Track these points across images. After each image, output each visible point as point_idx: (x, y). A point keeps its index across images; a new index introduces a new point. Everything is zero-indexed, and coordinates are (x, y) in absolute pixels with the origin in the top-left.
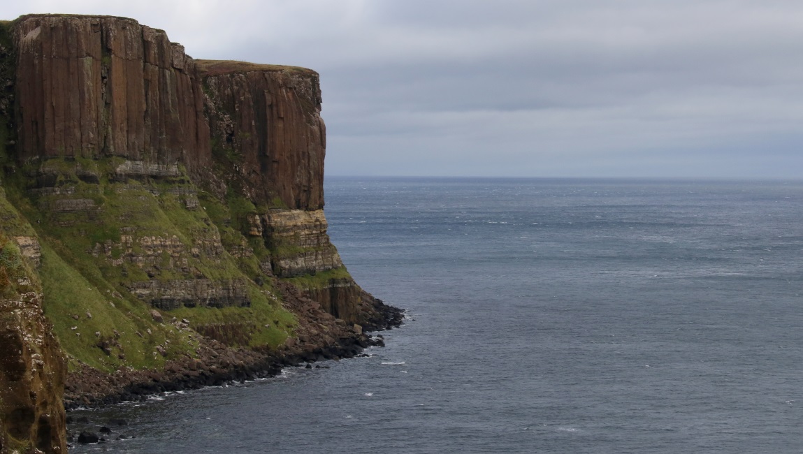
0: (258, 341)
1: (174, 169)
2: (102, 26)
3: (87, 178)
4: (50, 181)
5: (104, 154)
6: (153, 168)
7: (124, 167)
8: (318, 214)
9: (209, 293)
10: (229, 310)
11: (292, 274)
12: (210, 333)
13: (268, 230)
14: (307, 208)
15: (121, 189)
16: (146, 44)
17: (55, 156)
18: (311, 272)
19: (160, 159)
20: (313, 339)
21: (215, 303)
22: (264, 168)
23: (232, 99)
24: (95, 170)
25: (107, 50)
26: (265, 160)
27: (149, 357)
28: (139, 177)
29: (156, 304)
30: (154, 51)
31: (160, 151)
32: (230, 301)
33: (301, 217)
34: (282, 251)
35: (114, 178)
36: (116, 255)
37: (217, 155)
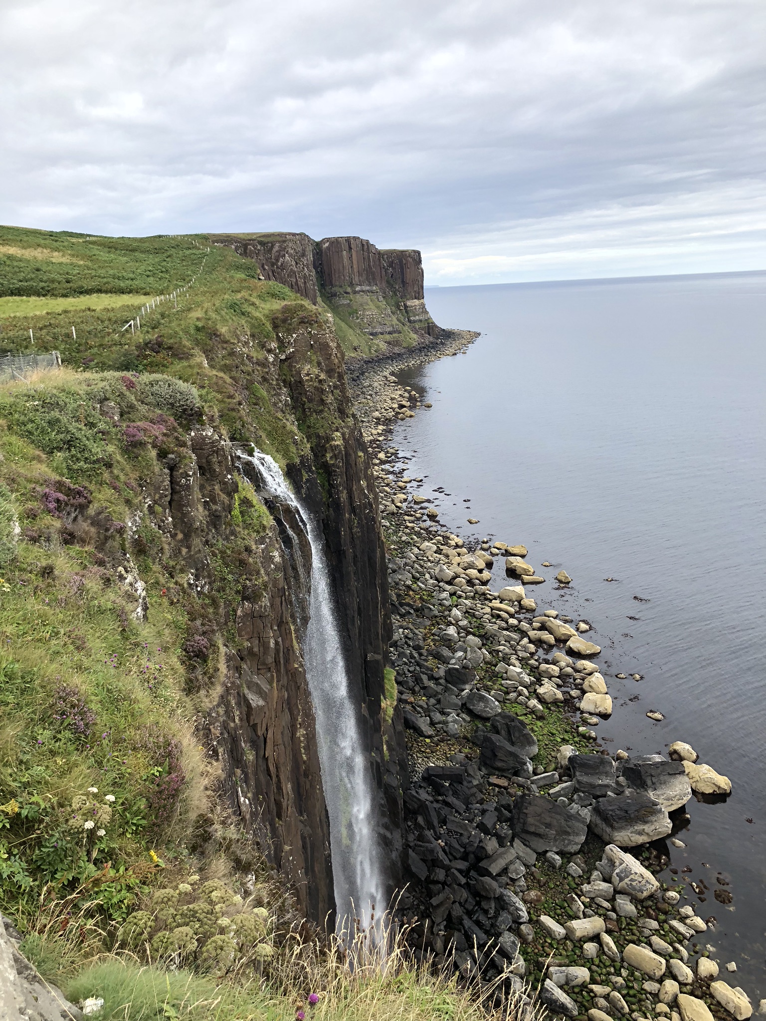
0: (405, 345)
1: (374, 288)
2: (348, 240)
3: (347, 293)
4: (335, 295)
5: (351, 285)
6: (368, 288)
7: (358, 288)
8: (422, 301)
9: (388, 330)
10: (394, 335)
11: (415, 322)
12: (389, 343)
13: (406, 306)
14: (419, 299)
15: (358, 296)
16: (363, 245)
17: (336, 286)
18: (421, 321)
19: (370, 285)
20: (422, 343)
21: (390, 333)
22: (404, 286)
23: (392, 262)
24: (349, 290)
25: (350, 248)
26: (403, 282)
27: (370, 352)
28: (363, 291)
29: (372, 334)
30: (366, 247)
31: (369, 282)
32: (395, 332)
33: (416, 302)
34: (411, 314)
35: (355, 292)
36: (357, 318)
37: (388, 282)
